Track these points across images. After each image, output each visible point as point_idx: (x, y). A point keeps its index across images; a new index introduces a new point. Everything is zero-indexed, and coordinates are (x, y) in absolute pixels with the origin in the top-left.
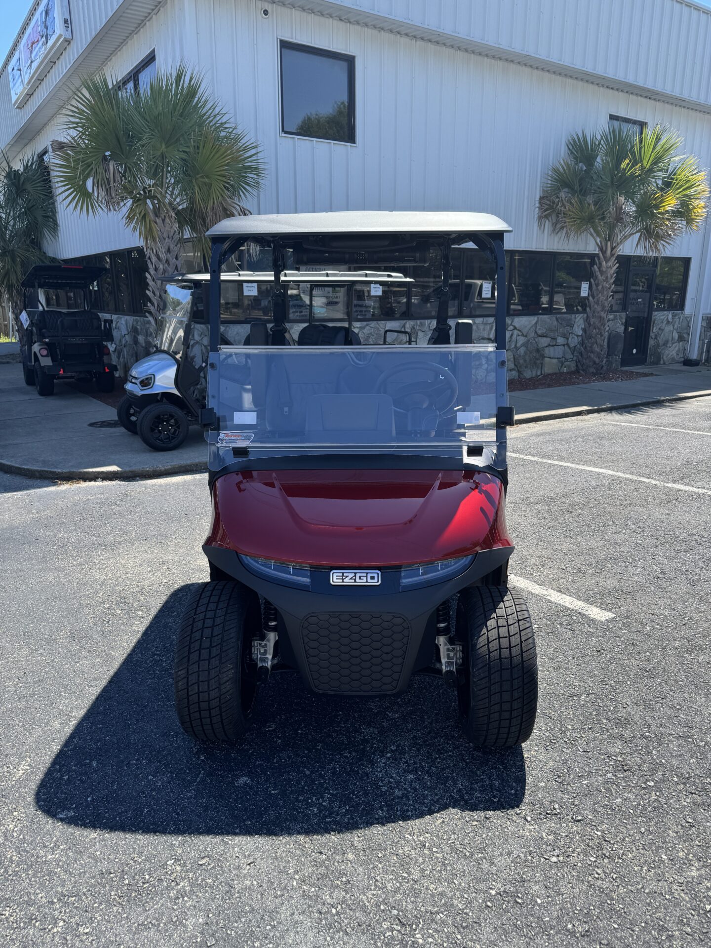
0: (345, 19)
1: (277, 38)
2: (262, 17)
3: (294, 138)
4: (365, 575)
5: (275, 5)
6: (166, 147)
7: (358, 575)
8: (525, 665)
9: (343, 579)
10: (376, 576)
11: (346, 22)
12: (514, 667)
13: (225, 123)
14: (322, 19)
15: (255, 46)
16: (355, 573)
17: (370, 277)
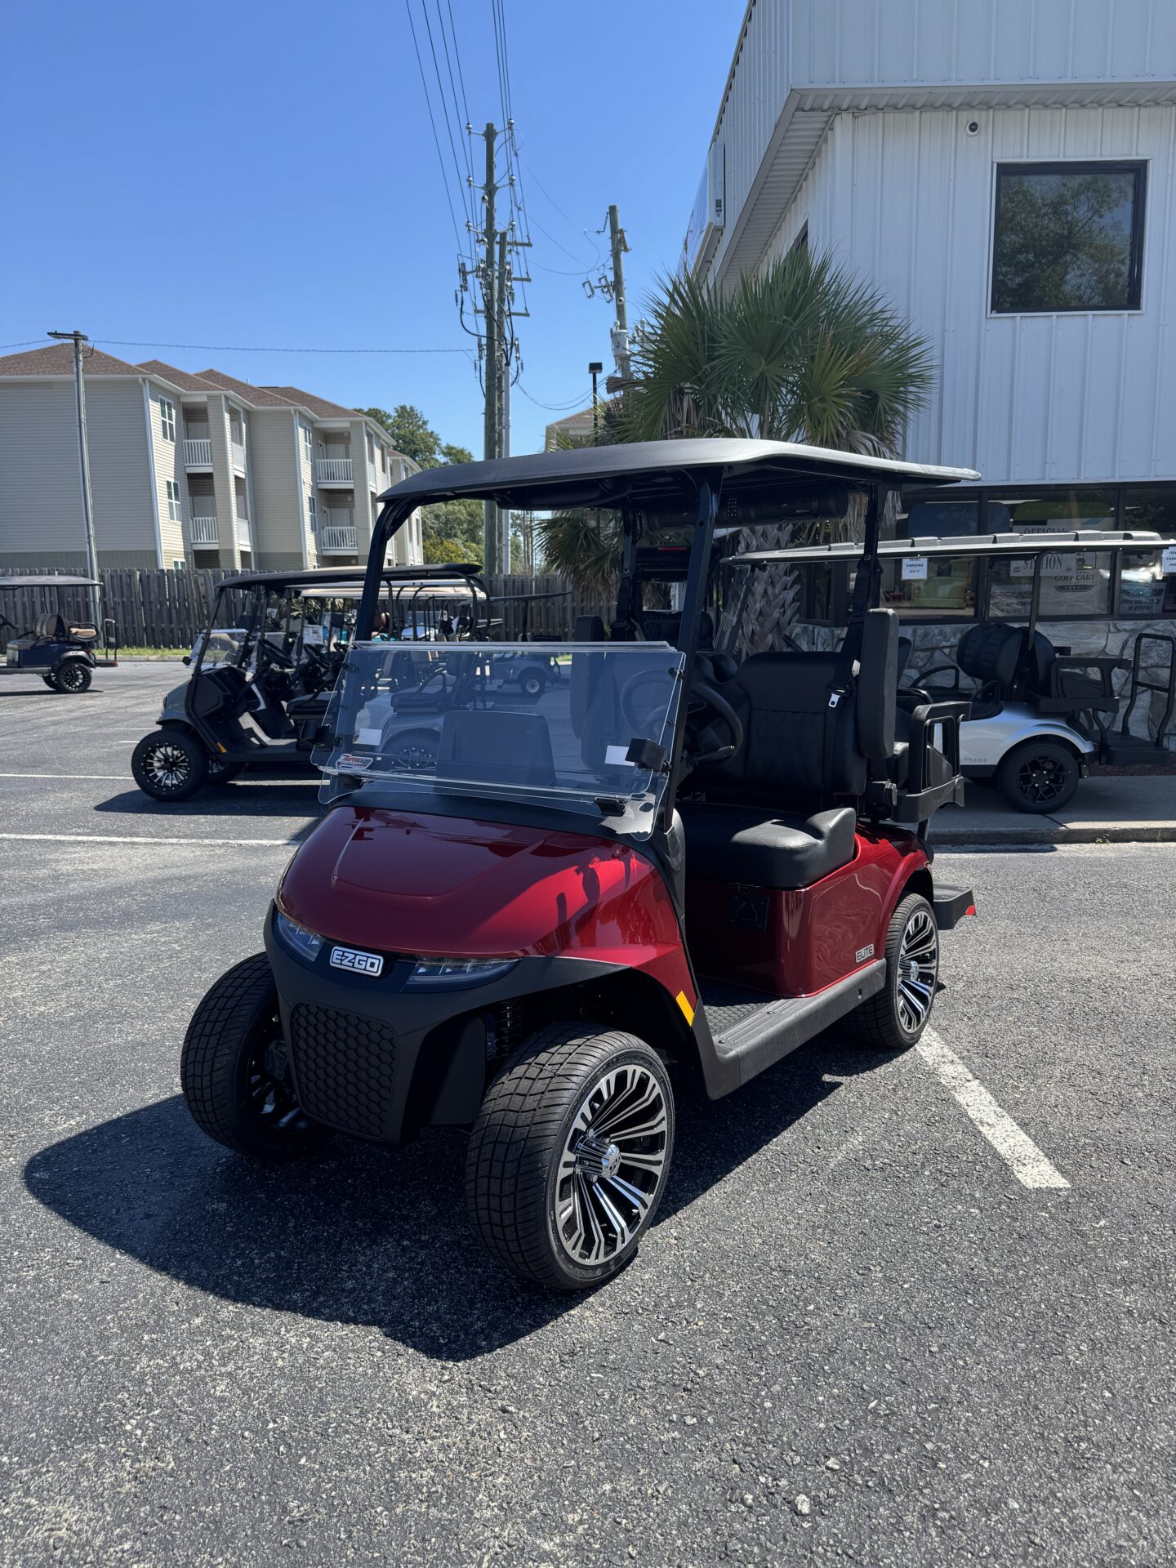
0: (1128, 102)
1: (992, 163)
2: (968, 135)
3: (1013, 317)
4: (365, 959)
5: (991, 111)
6: (767, 364)
7: (358, 958)
8: (529, 1144)
9: (342, 960)
10: (377, 962)
11: (1132, 107)
12: (513, 1143)
13: (881, 311)
14: (1083, 113)
15: (952, 183)
16: (356, 955)
17: (1086, 540)
